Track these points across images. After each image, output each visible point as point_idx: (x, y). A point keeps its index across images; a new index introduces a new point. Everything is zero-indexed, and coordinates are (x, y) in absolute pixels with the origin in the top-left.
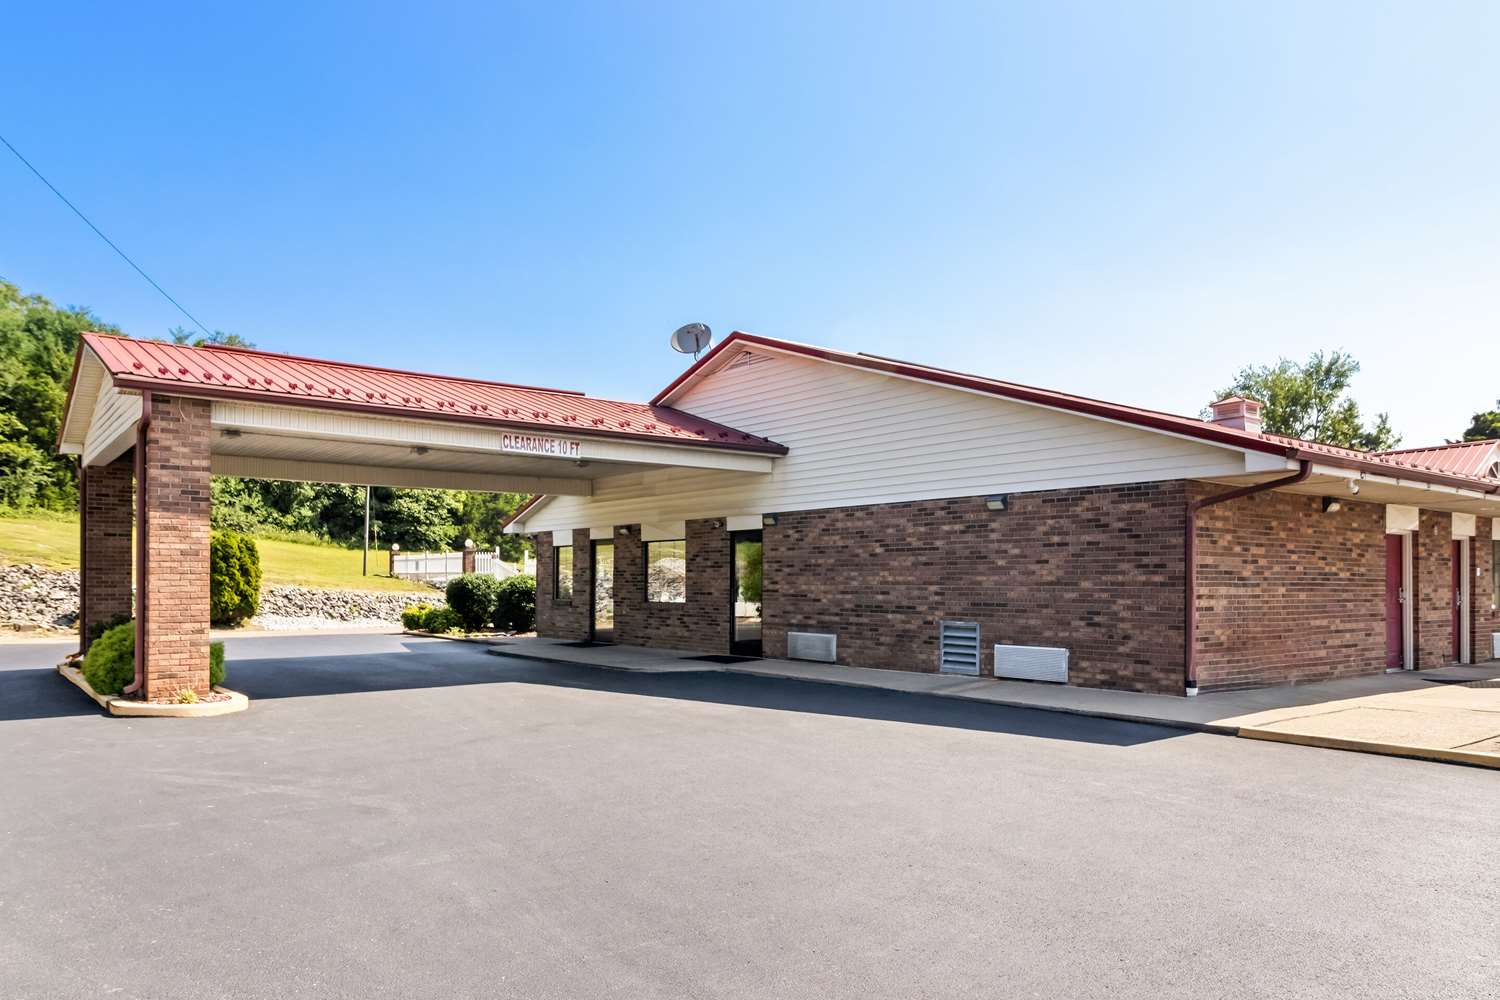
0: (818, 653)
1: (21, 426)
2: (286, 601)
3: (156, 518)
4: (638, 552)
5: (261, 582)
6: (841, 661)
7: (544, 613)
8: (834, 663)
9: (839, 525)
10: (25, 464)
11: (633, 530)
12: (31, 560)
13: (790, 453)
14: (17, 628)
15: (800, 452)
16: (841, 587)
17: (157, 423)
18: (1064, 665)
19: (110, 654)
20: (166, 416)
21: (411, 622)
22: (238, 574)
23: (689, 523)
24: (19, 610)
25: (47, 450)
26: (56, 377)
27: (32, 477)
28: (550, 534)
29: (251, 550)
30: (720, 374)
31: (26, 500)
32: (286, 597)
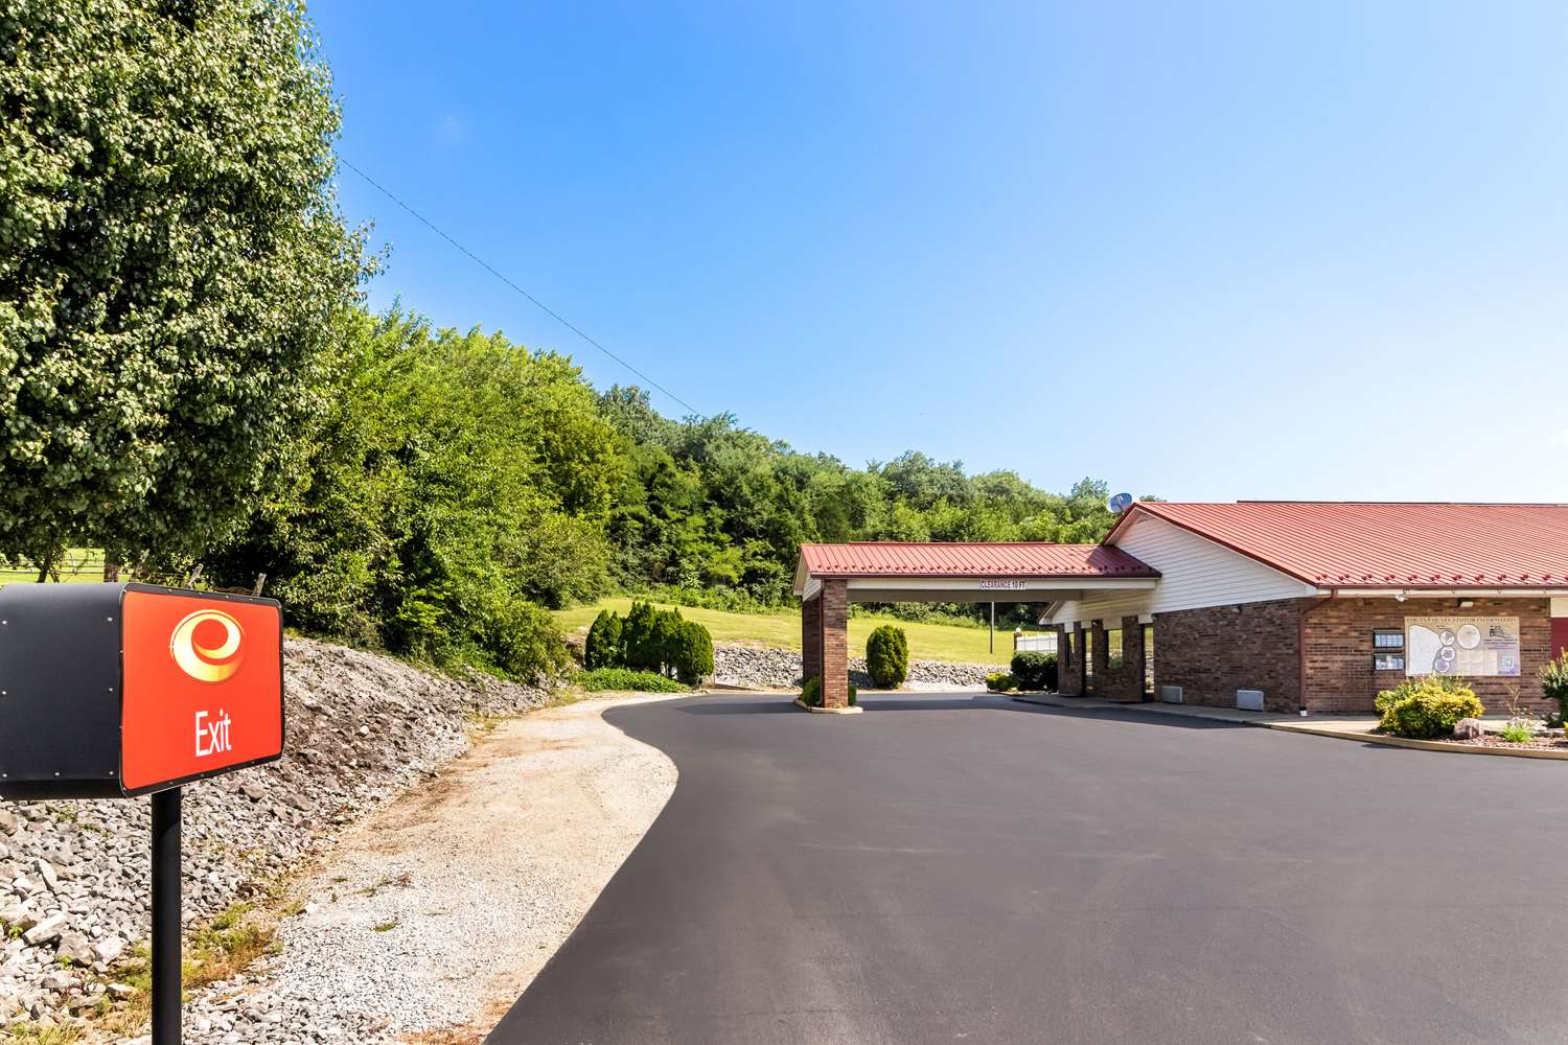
0: (1172, 698)
1: (772, 548)
2: (926, 672)
3: (827, 631)
4: (1102, 637)
5: (908, 659)
6: (1184, 703)
7: (1062, 679)
8: (1180, 704)
9: (1182, 621)
10: (775, 575)
11: (1099, 622)
12: (781, 646)
13: (1164, 577)
14: (775, 687)
15: (1170, 575)
16: (1184, 658)
17: (827, 591)
18: (1261, 700)
19: (812, 689)
20: (829, 587)
21: (991, 684)
22: (893, 653)
23: (1124, 618)
24: (775, 676)
25: (787, 564)
26: (792, 509)
27: (779, 585)
28: (1063, 624)
29: (902, 637)
30: (1134, 526)
31: (776, 601)
32: (926, 668)
